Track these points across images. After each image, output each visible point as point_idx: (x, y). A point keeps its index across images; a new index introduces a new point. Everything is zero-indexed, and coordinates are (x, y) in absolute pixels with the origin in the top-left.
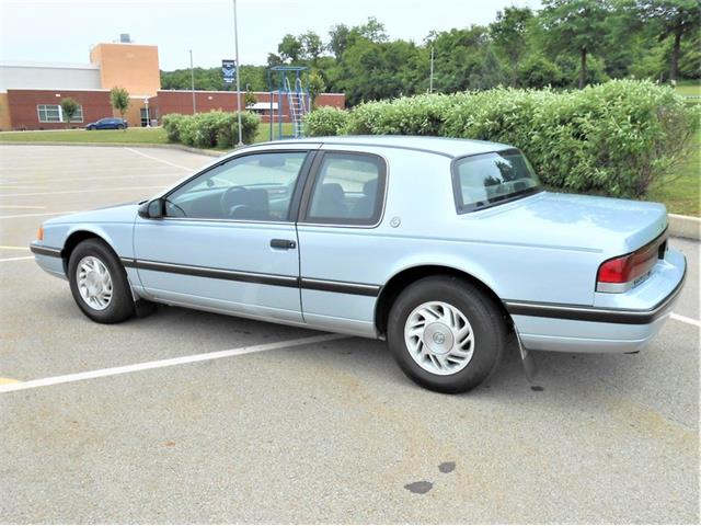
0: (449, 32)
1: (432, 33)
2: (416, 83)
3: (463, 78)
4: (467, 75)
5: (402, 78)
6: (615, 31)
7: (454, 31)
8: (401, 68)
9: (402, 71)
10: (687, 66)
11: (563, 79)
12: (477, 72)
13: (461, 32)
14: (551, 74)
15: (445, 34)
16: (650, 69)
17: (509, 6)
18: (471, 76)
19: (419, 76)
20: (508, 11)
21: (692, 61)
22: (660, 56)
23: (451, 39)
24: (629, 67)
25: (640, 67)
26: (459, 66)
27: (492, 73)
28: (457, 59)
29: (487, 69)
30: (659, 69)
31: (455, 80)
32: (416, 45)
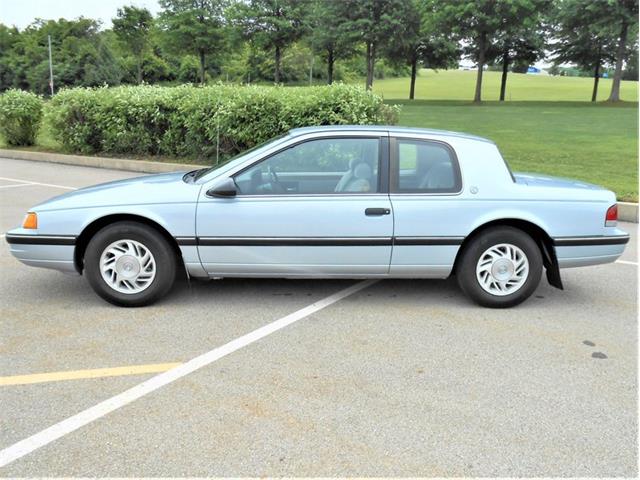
0: (57, 21)
1: (38, 21)
2: (26, 68)
3: (78, 68)
4: (82, 64)
5: (9, 62)
6: (231, 38)
7: (61, 20)
8: (7, 52)
9: (8, 56)
10: (267, 70)
11: (171, 74)
12: (92, 62)
13: (70, 24)
14: (161, 69)
15: (52, 22)
16: (239, 71)
17: (129, 6)
18: (86, 65)
19: (28, 62)
20: (127, 10)
21: (270, 67)
22: (244, 61)
23: (61, 28)
24: (222, 68)
25: (230, 68)
26: (72, 55)
27: (107, 65)
28: (70, 48)
29: (102, 61)
30: (246, 71)
31: (70, 68)
32: (20, 31)
